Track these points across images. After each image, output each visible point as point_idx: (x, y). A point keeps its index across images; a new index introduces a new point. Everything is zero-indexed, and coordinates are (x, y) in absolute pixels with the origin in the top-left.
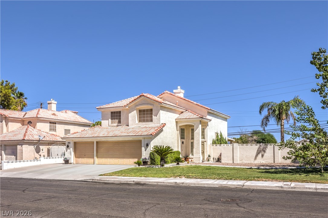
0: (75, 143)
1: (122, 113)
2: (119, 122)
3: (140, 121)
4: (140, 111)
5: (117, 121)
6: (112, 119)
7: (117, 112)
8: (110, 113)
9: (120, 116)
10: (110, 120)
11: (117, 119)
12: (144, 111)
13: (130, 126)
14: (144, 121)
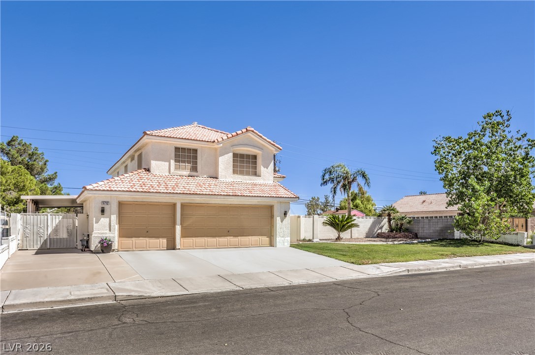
0: (121, 204)
1: (199, 152)
2: (194, 169)
3: (234, 172)
4: (235, 155)
5: (189, 166)
6: (176, 161)
7: (189, 150)
8: (173, 150)
9: (196, 158)
10: (172, 162)
11: (189, 162)
12: (242, 156)
13: (221, 179)
14: (242, 173)
